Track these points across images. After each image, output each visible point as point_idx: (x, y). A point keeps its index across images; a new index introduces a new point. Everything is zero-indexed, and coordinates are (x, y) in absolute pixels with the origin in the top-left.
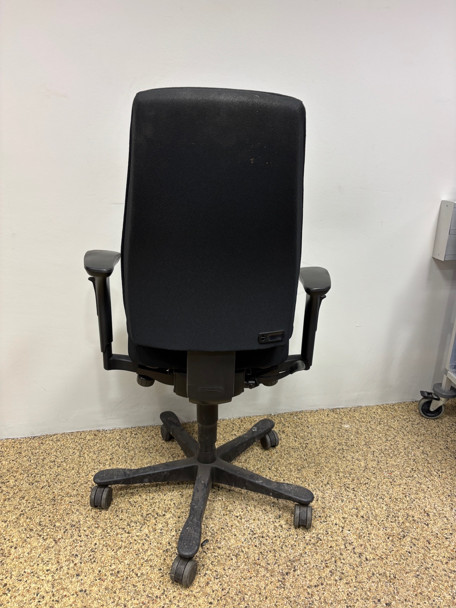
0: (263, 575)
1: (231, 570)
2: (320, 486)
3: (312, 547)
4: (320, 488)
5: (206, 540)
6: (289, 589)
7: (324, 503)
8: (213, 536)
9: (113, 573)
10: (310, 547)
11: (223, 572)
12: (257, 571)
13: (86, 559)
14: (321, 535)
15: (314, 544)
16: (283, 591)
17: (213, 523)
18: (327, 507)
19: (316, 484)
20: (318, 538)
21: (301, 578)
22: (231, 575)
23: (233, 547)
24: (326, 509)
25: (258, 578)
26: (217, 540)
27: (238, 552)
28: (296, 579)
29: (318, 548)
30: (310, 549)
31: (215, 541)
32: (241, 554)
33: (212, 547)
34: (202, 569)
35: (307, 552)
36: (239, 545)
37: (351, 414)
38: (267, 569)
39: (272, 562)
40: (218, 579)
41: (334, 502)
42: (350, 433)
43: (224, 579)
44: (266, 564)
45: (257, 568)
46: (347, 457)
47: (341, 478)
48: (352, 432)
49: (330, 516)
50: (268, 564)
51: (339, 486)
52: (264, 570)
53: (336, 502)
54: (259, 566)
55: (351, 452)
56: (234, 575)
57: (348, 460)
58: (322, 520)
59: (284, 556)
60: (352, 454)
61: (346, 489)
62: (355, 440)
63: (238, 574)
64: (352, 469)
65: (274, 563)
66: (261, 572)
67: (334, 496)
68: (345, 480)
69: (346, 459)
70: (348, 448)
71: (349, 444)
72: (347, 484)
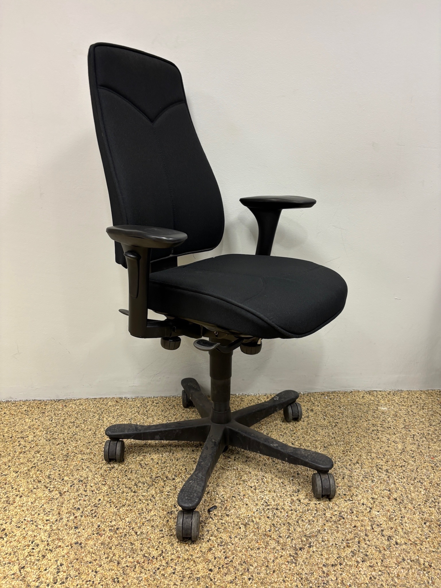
0: (273, 547)
1: (237, 539)
2: (348, 465)
3: (332, 525)
4: (348, 467)
5: (215, 506)
6: (302, 565)
7: (351, 481)
8: (222, 504)
9: (113, 528)
10: (331, 524)
11: (228, 540)
12: (266, 543)
13: (87, 513)
14: (344, 513)
15: (335, 522)
16: (294, 567)
17: (224, 491)
18: (354, 486)
19: (343, 462)
20: (341, 516)
21: (316, 556)
23: (243, 516)
24: (352, 488)
25: (267, 550)
26: (226, 508)
27: (248, 521)
28: (311, 556)
29: (339, 526)
30: (330, 527)
31: (224, 509)
32: (252, 524)
33: (220, 514)
34: (206, 535)
35: (326, 529)
36: (249, 514)
37: (390, 397)
38: (278, 542)
39: (285, 535)
40: (222, 547)
41: (363, 481)
42: (387, 415)
43: (229, 547)
44: (278, 537)
45: (266, 540)
46: (381, 439)
47: (373, 459)
48: (389, 415)
49: (357, 496)
50: (280, 536)
51: (370, 466)
52: (275, 543)
53: (365, 481)
54: (269, 538)
55: (387, 434)
56: (240, 544)
57: (382, 442)
58: (347, 498)
59: (299, 530)
60: (388, 436)
61: (378, 470)
62: (393, 422)
63: (245, 543)
64: (387, 451)
65: (287, 536)
66: (270, 544)
67: (363, 475)
68: (377, 461)
69: (381, 440)
70: (384, 430)
71: (385, 426)
72: (380, 465)
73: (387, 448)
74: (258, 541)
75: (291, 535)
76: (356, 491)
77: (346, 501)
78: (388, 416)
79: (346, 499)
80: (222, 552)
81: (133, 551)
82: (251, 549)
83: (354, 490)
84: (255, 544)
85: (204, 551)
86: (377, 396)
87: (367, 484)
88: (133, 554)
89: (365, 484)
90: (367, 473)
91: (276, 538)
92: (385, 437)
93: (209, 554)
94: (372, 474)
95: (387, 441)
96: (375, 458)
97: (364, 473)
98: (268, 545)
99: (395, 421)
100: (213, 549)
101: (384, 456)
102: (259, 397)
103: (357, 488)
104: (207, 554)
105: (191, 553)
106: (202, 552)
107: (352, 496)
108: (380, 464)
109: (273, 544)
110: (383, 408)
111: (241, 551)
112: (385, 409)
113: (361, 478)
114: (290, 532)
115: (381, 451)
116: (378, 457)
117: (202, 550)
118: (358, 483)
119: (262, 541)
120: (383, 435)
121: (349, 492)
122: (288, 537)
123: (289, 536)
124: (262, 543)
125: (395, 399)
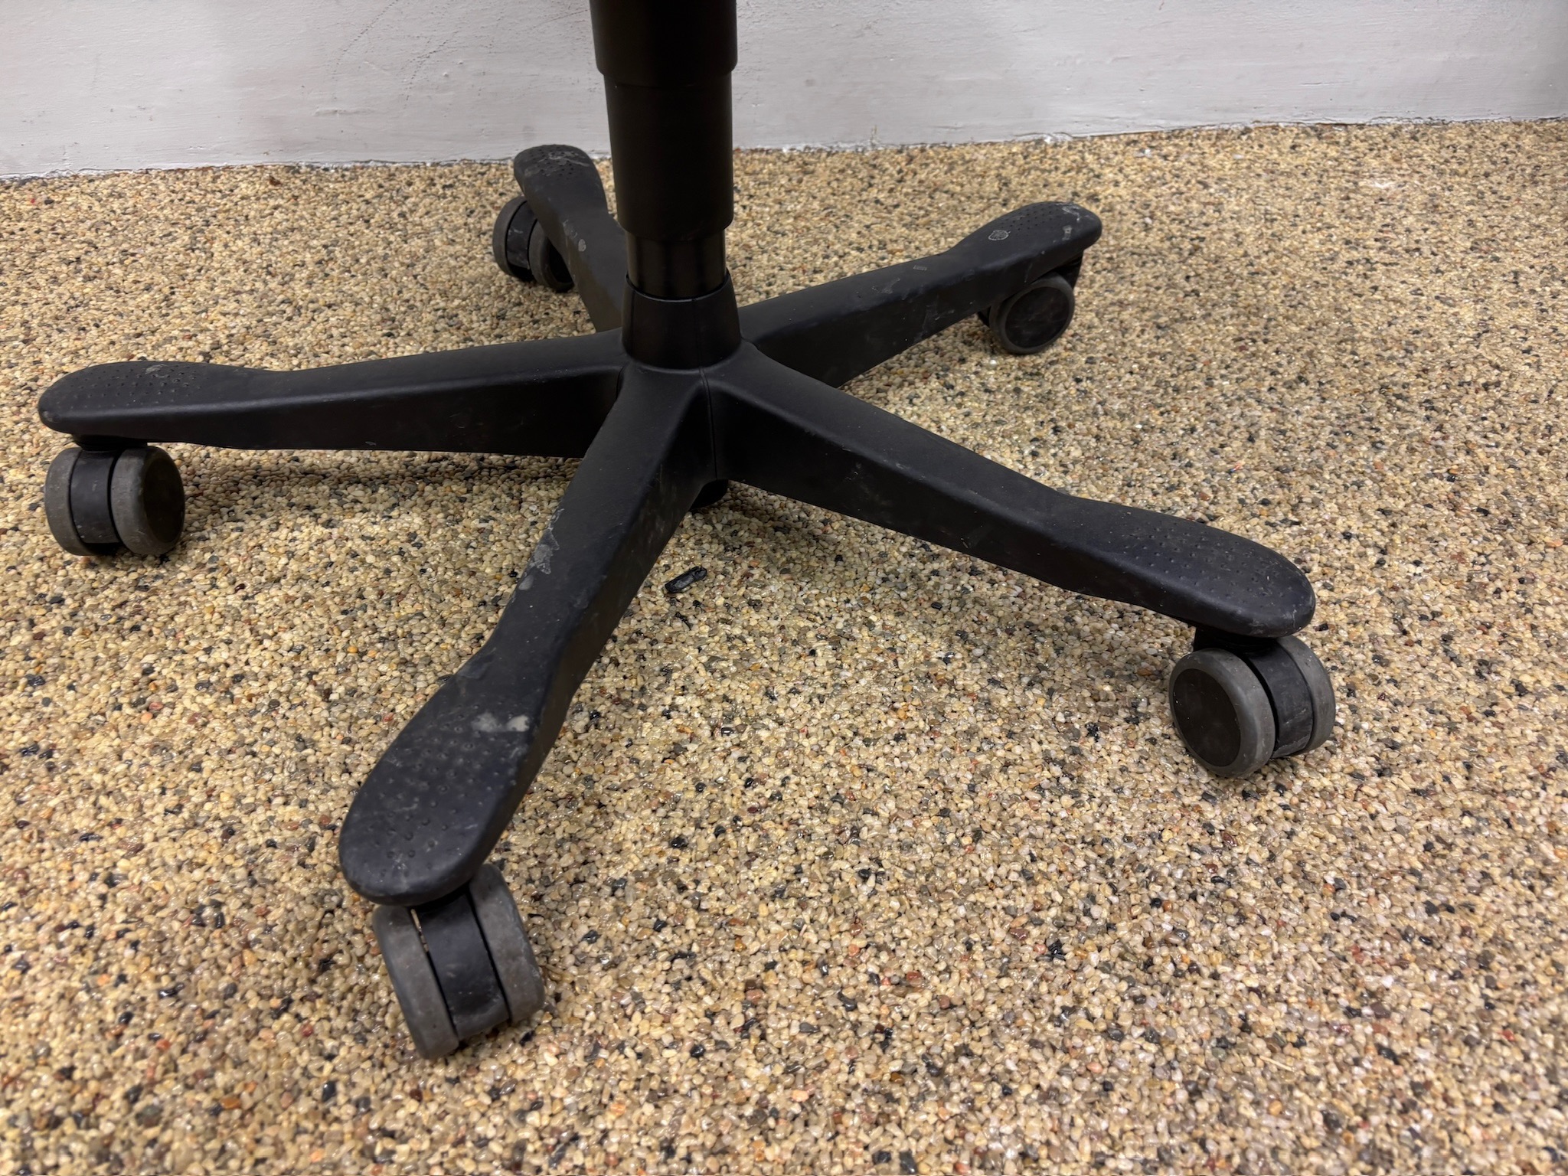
1: (801, 699)
11: (761, 707)
22: (800, 717)
37: (1401, 146)
38: (988, 703)
39: (1016, 674)
40: (733, 736)
41: (1334, 447)
42: (1400, 208)
43: (763, 734)
44: (984, 683)
45: (933, 697)
46: (1388, 291)
47: (1366, 364)
48: (1406, 205)
49: (1315, 504)
50: (994, 682)
51: (1356, 391)
52: (971, 709)
53: (1342, 447)
54: (945, 690)
55: (1409, 271)
56: (814, 721)
57: (1395, 301)
58: (1275, 514)
59: (1078, 652)
60: (1414, 279)
61: (1390, 404)
62: (1425, 230)
63: (837, 716)
64: (1417, 332)
65: (1025, 680)
66: (954, 716)
67: (1332, 424)
68: (1383, 368)
69: (1386, 298)
70: (1393, 259)
71: (1397, 243)
72: (1395, 384)
73: (1417, 321)
74: (896, 705)
75: (1044, 674)
76: (1312, 487)
77: (1272, 525)
78: (1403, 212)
79: (1273, 520)
80: (731, 760)
81: (308, 773)
82: (867, 742)
83: (1301, 485)
84: (883, 717)
85: (645, 755)
86: (1348, 143)
87: (1352, 459)
88: (304, 786)
89: (1347, 459)
90: (1348, 417)
91: (977, 687)
92: (1403, 282)
93: (668, 771)
94: (1370, 419)
95: (1411, 298)
96: (1373, 362)
97: (1334, 415)
98: (941, 719)
99: (1433, 228)
100: (692, 747)
101: (1407, 351)
102: (876, 158)
103: (1312, 474)
104: (662, 770)
105: (586, 771)
106: (638, 762)
107: (1294, 509)
108: (1396, 379)
109: (964, 714)
110: (1378, 185)
111: (819, 752)
112: (1386, 185)
113: (1325, 435)
114: (1040, 659)
115: (1396, 334)
116: (1386, 354)
117: (638, 755)
118: (1316, 454)
119: (916, 702)
120: (1394, 276)
121: (1280, 491)
122: (1030, 685)
123: (1035, 676)
124: (913, 713)
125: (1420, 152)
